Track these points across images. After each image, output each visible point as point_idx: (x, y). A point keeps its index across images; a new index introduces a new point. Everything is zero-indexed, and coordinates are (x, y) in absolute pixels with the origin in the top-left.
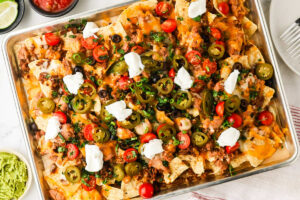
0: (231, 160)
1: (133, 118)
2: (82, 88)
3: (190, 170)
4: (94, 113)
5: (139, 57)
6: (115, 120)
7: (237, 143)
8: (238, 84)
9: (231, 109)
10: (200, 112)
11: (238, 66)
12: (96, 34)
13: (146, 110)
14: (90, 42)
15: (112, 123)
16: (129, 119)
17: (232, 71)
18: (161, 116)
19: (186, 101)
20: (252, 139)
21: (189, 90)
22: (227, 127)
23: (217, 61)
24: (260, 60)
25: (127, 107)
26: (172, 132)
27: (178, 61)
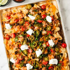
0: (56, 19)
1: (41, 48)
2: (31, 64)
3: (58, 32)
4: (39, 61)
5: (22, 46)
6: (42, 54)
7: (51, 17)
8: (32, 15)
9: (40, 18)
10: (40, 28)
11: (27, 15)
12: (14, 59)
13: (39, 44)
14: (16, 61)
15: (43, 55)
16: (42, 50)
17: (28, 17)
18: (41, 40)
19: (37, 32)
20: (50, 12)
21: (34, 31)
22: (46, 19)
23: (25, 21)
24: (25, 8)
25: (38, 50)
26: (46, 37)
27: (24, 34)
